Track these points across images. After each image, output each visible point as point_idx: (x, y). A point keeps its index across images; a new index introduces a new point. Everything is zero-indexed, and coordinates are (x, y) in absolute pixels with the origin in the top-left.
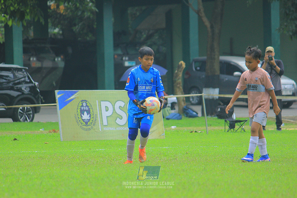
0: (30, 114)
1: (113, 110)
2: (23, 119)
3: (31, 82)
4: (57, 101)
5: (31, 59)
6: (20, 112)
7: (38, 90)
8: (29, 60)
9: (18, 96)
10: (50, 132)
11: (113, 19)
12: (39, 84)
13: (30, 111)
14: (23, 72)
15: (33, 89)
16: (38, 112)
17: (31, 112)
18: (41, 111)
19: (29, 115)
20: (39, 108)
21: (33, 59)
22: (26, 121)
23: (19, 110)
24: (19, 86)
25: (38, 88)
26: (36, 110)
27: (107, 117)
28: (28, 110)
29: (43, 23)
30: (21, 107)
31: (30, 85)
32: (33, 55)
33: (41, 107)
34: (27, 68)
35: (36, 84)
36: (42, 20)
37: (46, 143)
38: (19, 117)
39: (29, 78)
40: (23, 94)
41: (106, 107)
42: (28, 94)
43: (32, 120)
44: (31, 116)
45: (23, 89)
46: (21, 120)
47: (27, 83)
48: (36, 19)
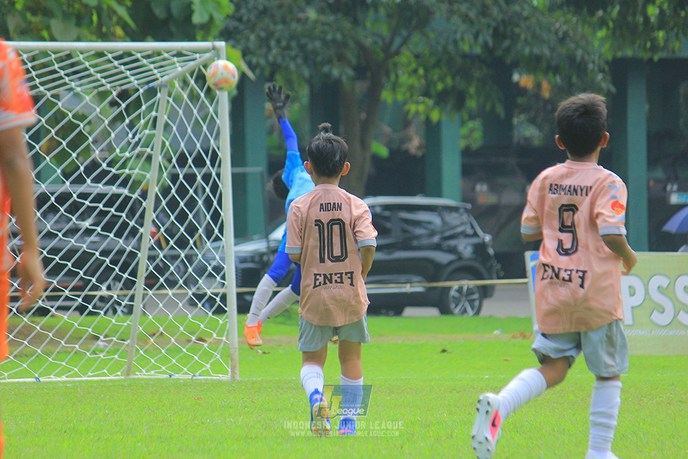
0: (474, 300)
1: (645, 294)
2: (460, 309)
3: (475, 235)
4: (529, 273)
5: (479, 187)
6: (453, 297)
7: (491, 251)
8: (473, 189)
9: (451, 263)
10: (514, 337)
11: (646, 107)
12: (494, 239)
13: (473, 293)
14: (462, 215)
15: (480, 249)
16: (491, 296)
17: (476, 296)
18: (497, 294)
19: (471, 302)
20: (492, 287)
21: (481, 188)
22: (465, 316)
23: (453, 293)
24: (452, 243)
25: (493, 247)
26: (486, 292)
27: (632, 308)
28: (470, 292)
29: (502, 115)
30: (455, 285)
31: (475, 240)
32: (481, 180)
33: (497, 288)
34: (469, 206)
35: (488, 238)
36: (500, 110)
37: (507, 360)
38: (452, 306)
39: (472, 227)
40: (460, 258)
41: (630, 287)
42: (470, 259)
43: (478, 313)
44: (477, 303)
45: (461, 248)
46: (457, 310)
47: (467, 236)
48: (488, 107)
